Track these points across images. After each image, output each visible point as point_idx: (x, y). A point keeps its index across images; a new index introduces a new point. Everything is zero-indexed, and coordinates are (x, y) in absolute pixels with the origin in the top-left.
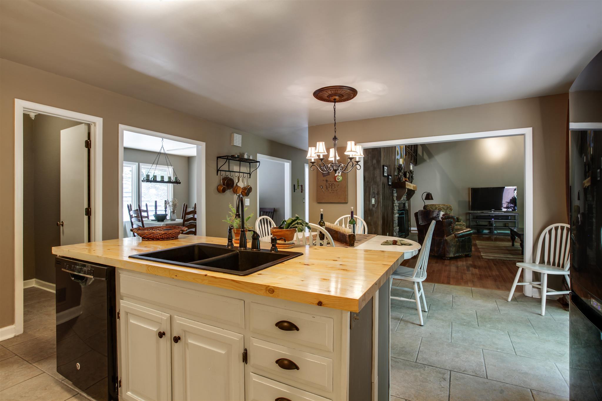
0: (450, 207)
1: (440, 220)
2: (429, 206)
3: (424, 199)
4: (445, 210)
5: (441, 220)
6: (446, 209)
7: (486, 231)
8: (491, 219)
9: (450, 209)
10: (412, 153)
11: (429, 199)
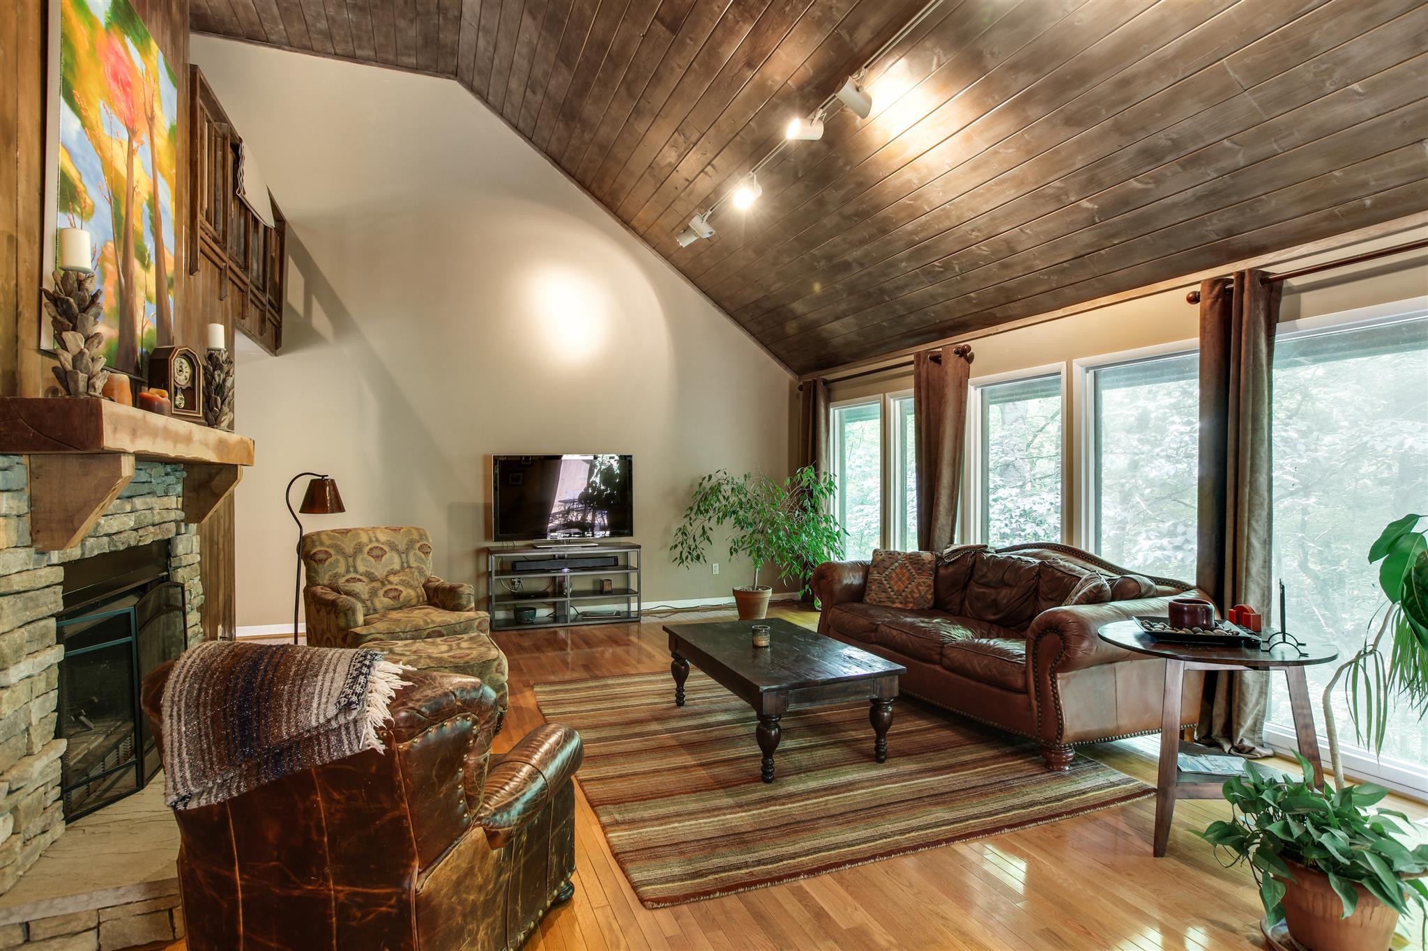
0: (421, 539)
1: (374, 750)
2: (324, 537)
3: (297, 507)
4: (399, 553)
5: (381, 748)
6: (402, 547)
7: (543, 613)
8: (559, 570)
9: (420, 548)
10: (248, 281)
11: (323, 510)
